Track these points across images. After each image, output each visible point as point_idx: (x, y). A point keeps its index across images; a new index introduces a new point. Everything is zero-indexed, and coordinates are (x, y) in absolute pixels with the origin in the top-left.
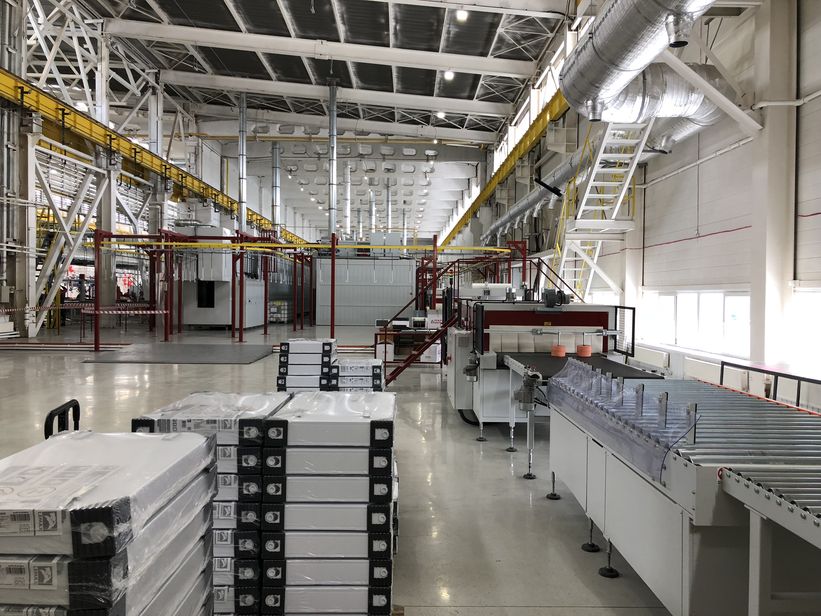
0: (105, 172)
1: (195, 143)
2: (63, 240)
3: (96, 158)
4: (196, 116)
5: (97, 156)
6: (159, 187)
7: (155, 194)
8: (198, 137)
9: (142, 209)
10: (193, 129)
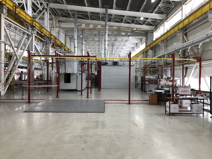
0: (31, 34)
1: (58, 30)
2: (15, 58)
3: (28, 29)
4: (58, 21)
5: (28, 28)
6: (48, 42)
7: (46, 44)
8: (59, 28)
9: (42, 49)
10: (57, 25)
